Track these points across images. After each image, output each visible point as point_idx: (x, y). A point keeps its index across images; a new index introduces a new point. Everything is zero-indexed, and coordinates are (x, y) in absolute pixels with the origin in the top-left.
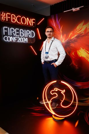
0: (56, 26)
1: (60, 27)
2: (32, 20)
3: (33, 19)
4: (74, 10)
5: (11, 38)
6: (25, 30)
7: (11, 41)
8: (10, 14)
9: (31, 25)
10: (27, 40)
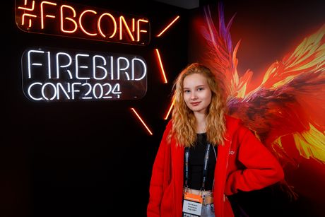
0: (217, 40)
1: (230, 47)
2: (137, 23)
3: (143, 20)
5: (59, 86)
6: (112, 57)
7: (56, 97)
8: (55, 4)
9: (133, 40)
10: (119, 90)
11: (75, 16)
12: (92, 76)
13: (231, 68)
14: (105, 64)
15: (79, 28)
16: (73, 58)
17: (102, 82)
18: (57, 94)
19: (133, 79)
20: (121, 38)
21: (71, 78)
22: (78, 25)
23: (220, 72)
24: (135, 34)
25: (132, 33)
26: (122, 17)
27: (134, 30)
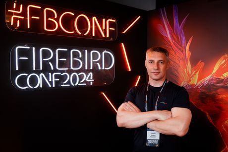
0: (172, 36)
2: (106, 22)
3: (111, 20)
5: (42, 76)
6: (86, 51)
7: (40, 85)
8: (40, 8)
9: (104, 36)
10: (92, 78)
11: (56, 17)
12: (69, 67)
13: (184, 59)
14: (80, 57)
15: (59, 27)
16: (54, 52)
17: (78, 72)
18: (40, 83)
19: (103, 68)
20: (94, 35)
21: (52, 69)
22: (59, 25)
23: (175, 62)
24: (105, 32)
25: (102, 30)
27: (104, 28)
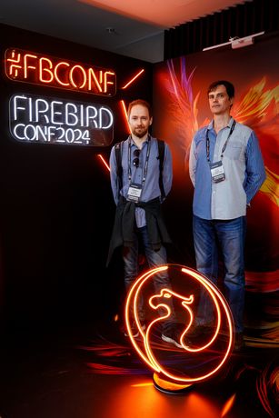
0: (179, 93)
1: (191, 98)
2: (104, 75)
4: (235, 43)
5: (38, 129)
6: (82, 106)
7: (36, 138)
8: (36, 57)
9: (101, 90)
10: (88, 136)
11: (51, 68)
12: (64, 121)
13: (192, 118)
14: (76, 111)
15: (54, 79)
16: (50, 104)
17: (74, 128)
18: (36, 136)
19: (100, 127)
20: (90, 89)
21: (48, 122)
22: (54, 76)
23: (182, 123)
24: (102, 86)
25: (99, 83)
26: (91, 70)
27: (101, 81)
